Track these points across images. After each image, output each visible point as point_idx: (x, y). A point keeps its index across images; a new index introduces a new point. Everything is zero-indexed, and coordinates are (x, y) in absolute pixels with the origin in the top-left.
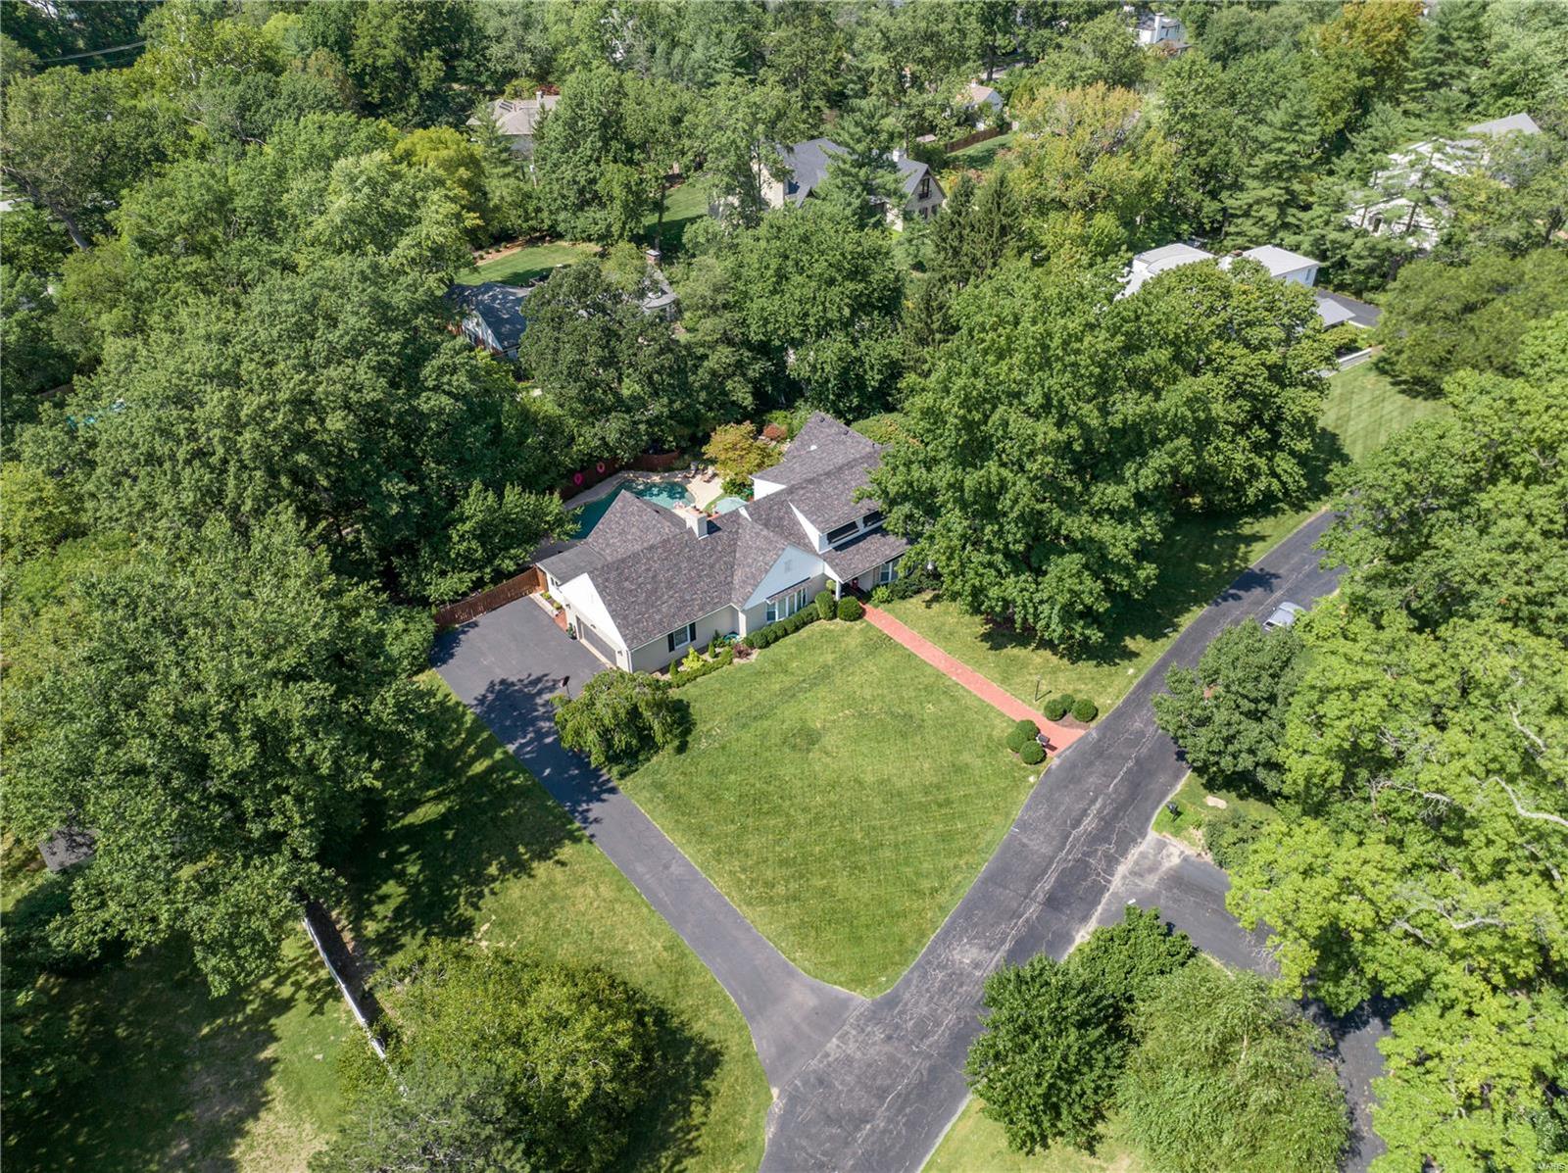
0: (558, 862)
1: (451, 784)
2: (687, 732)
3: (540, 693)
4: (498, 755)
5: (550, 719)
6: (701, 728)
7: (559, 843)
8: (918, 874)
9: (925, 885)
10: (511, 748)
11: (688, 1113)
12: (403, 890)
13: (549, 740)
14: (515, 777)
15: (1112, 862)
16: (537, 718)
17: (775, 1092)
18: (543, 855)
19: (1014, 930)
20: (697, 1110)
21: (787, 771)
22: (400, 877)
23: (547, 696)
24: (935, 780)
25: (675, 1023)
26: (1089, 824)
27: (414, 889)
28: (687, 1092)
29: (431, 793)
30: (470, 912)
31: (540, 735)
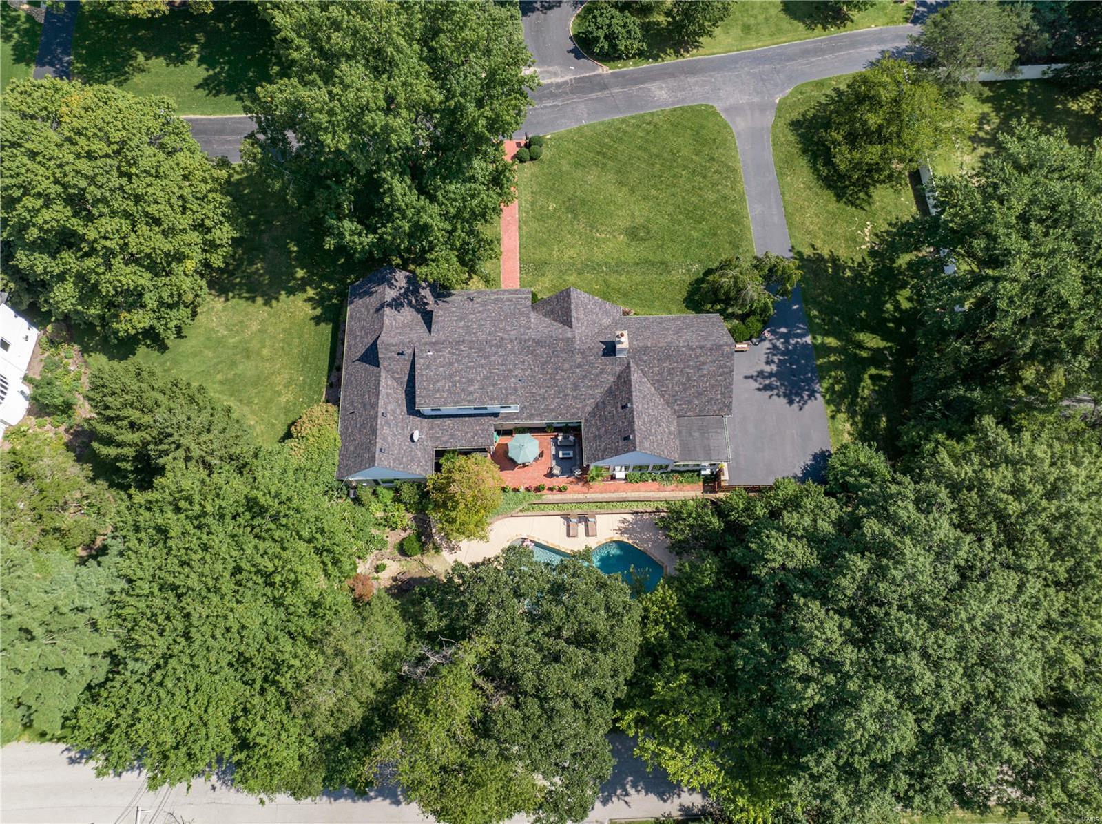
0: (815, 249)
1: (851, 349)
2: (699, 281)
3: (771, 375)
4: (819, 340)
5: (775, 347)
6: (690, 278)
7: (809, 259)
8: (648, 133)
9: (650, 128)
10: (808, 339)
11: (814, 116)
12: (899, 298)
13: (783, 330)
14: (815, 316)
15: (558, 86)
16: (783, 354)
17: (777, 101)
18: (820, 258)
19: (632, 90)
20: (810, 114)
21: (664, 221)
22: (897, 307)
23: (768, 369)
24: (594, 167)
25: (800, 146)
26: (550, 103)
27: (892, 294)
28: (810, 121)
29: (864, 354)
30: (868, 259)
31: (786, 337)
